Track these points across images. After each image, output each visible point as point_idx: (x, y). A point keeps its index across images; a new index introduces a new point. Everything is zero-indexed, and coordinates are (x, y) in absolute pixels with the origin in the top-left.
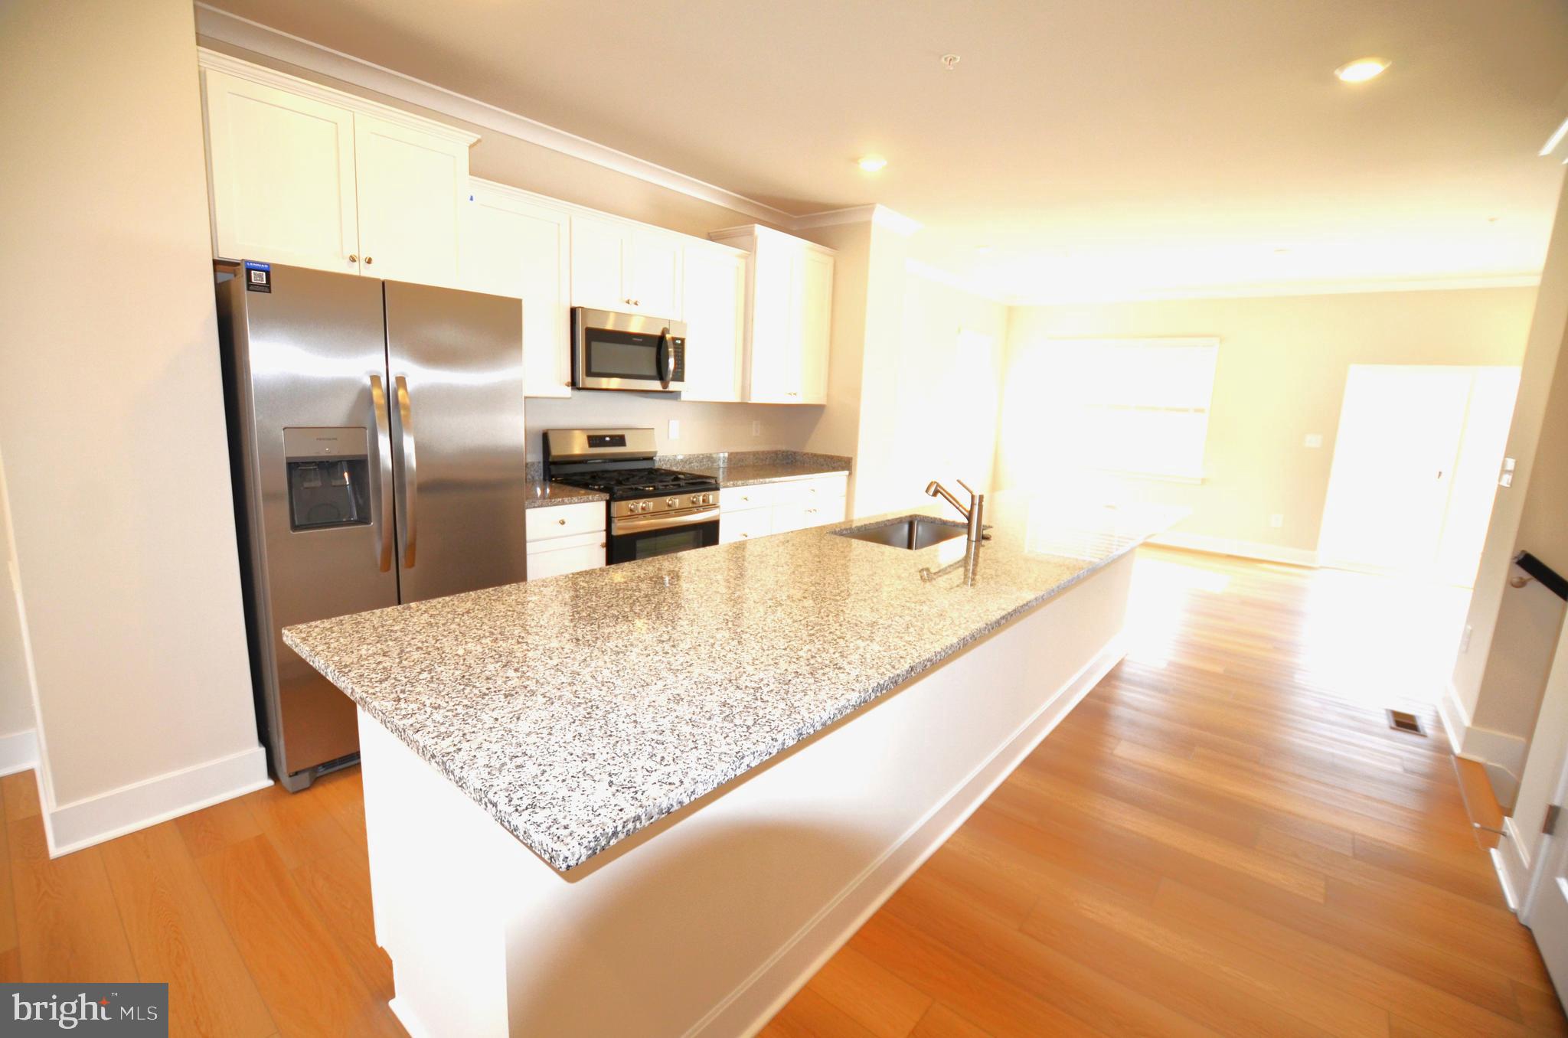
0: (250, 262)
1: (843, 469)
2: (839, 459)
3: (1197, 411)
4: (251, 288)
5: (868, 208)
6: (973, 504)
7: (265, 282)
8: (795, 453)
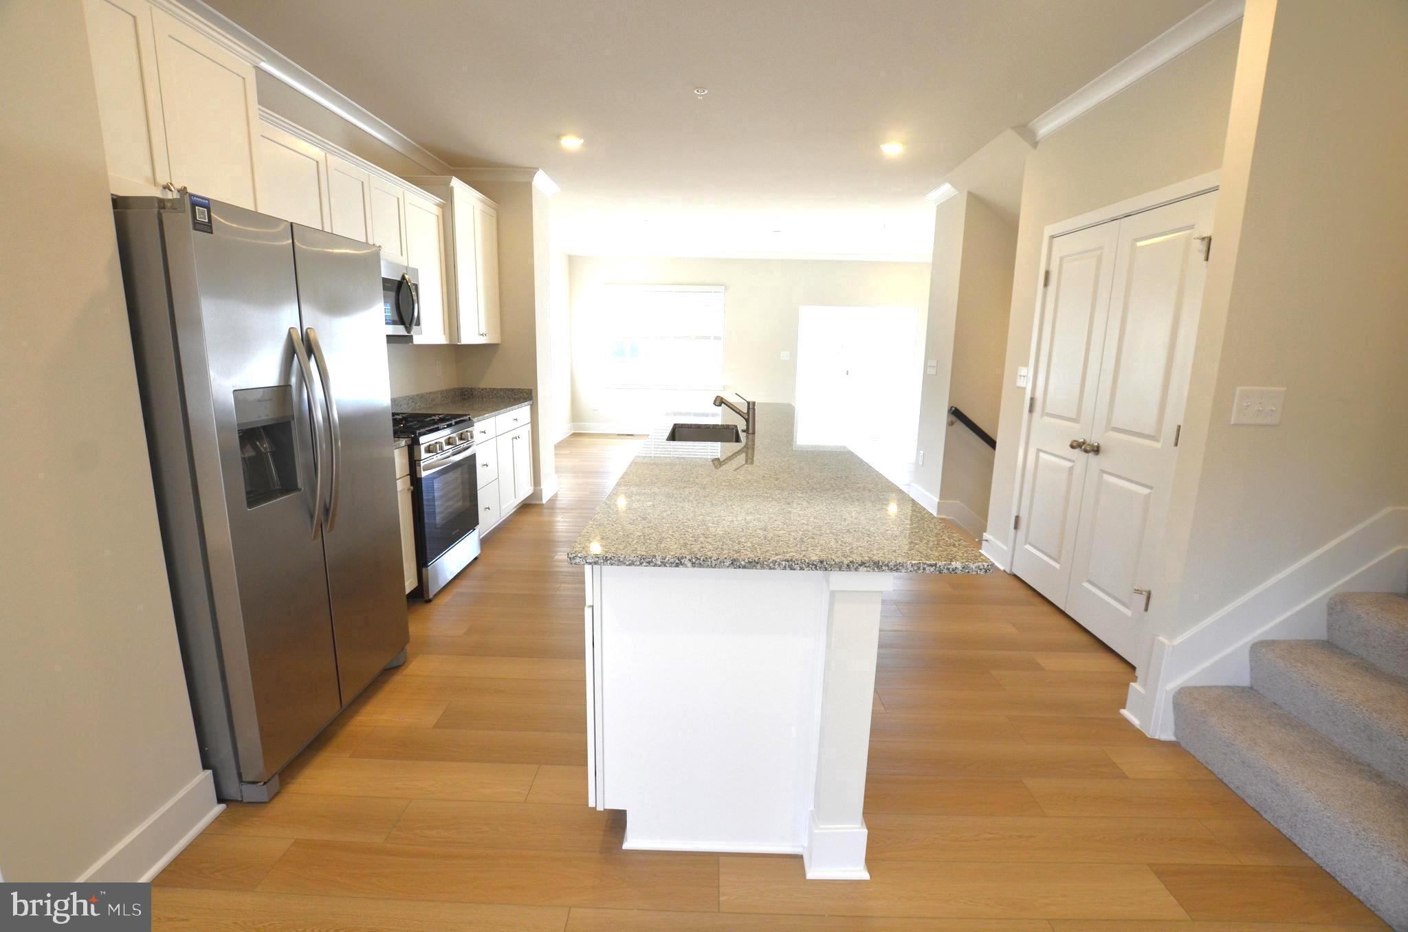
0: (194, 196)
1: (525, 400)
2: (521, 391)
3: (715, 338)
4: (197, 226)
5: (531, 171)
6: (749, 408)
7: (207, 221)
8: (471, 389)
